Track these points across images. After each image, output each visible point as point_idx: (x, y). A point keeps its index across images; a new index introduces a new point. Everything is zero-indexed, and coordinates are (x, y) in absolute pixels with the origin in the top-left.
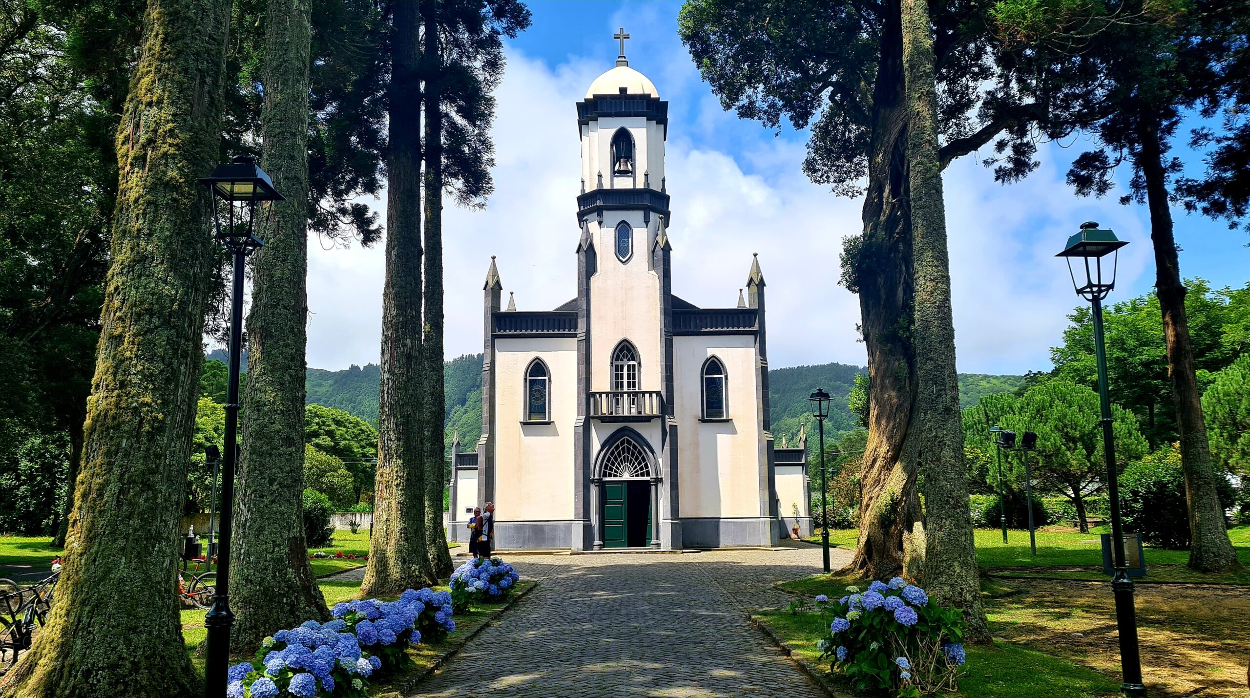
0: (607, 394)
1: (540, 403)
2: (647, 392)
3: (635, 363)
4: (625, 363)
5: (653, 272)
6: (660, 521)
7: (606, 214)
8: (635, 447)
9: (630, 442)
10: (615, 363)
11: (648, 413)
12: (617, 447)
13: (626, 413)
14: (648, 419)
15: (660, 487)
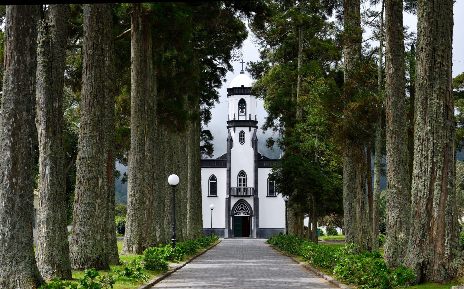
0: (236, 188)
1: (214, 190)
3: (245, 178)
4: (242, 178)
5: (252, 148)
6: (253, 229)
7: (236, 128)
8: (245, 205)
9: (243, 204)
10: (239, 178)
11: (249, 195)
12: (239, 205)
13: (242, 195)
14: (249, 196)
15: (253, 218)
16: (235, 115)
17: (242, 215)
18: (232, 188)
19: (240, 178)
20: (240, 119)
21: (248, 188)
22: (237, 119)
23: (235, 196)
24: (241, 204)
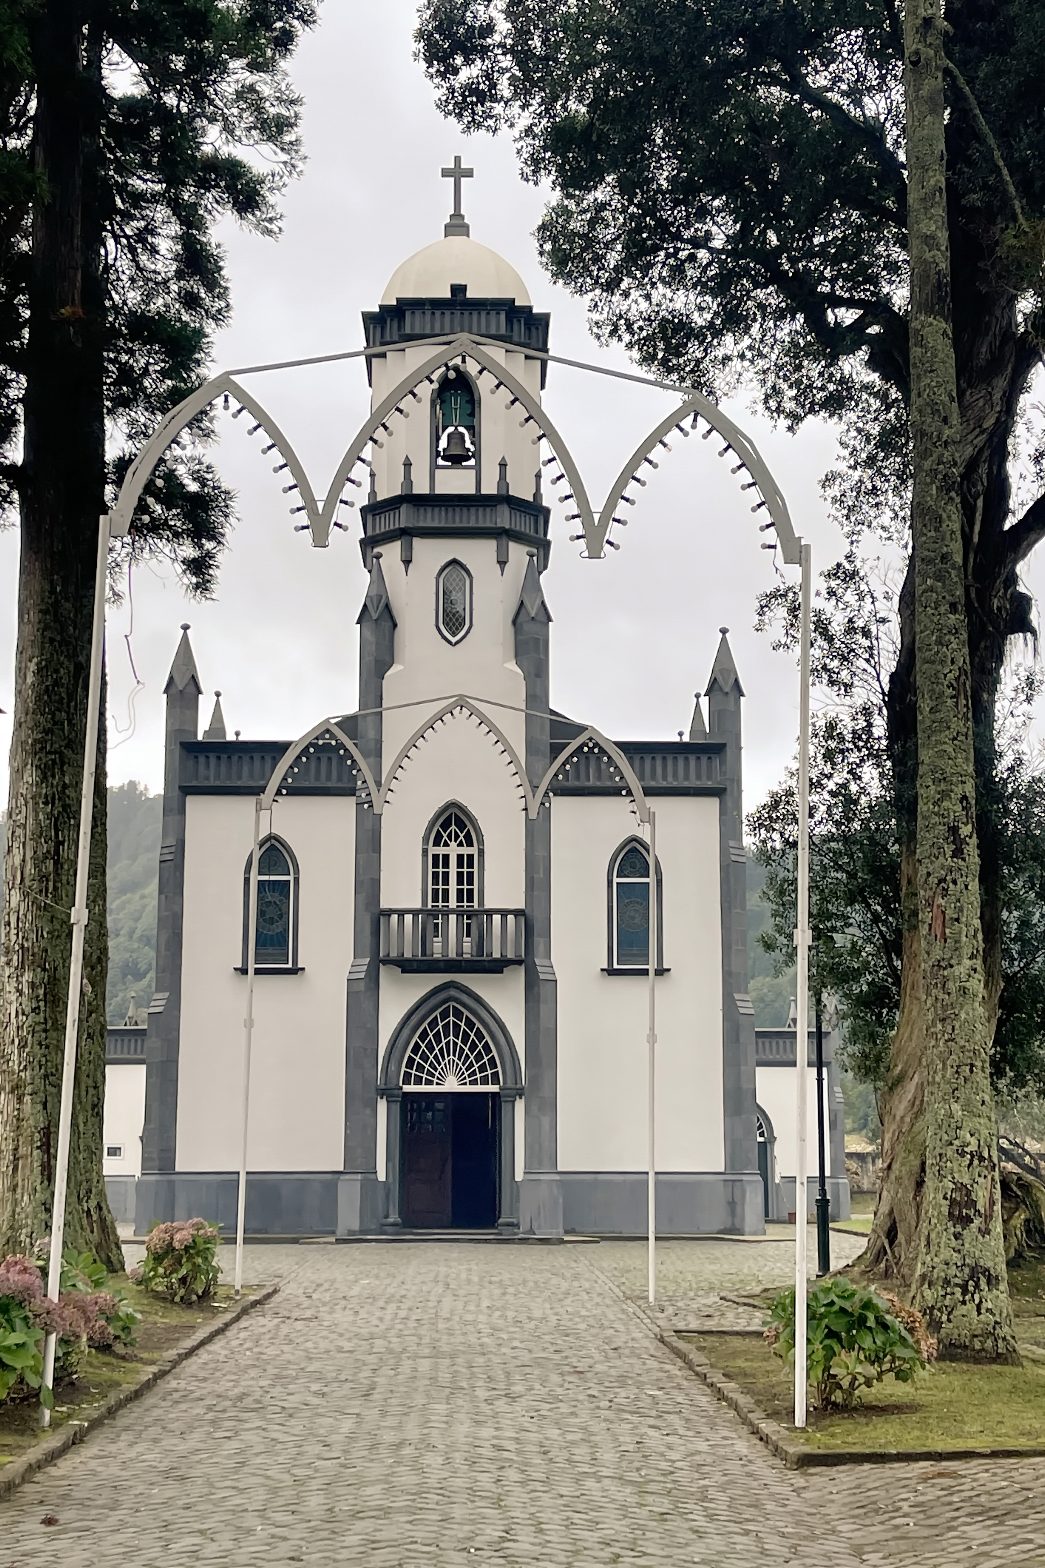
0: (415, 913)
1: (277, 928)
2: (497, 911)
3: (473, 850)
4: (453, 850)
5: (513, 666)
6: (519, 1176)
7: (418, 543)
8: (470, 1024)
9: (458, 1014)
10: (433, 850)
11: (496, 955)
12: (433, 1024)
13: (452, 954)
14: (497, 967)
15: (520, 1106)
16: (408, 465)
17: (451, 1085)
18: (388, 913)
19: (441, 850)
20: (438, 491)
21: (490, 913)
22: (421, 487)
23: (407, 966)
24: (445, 1015)
